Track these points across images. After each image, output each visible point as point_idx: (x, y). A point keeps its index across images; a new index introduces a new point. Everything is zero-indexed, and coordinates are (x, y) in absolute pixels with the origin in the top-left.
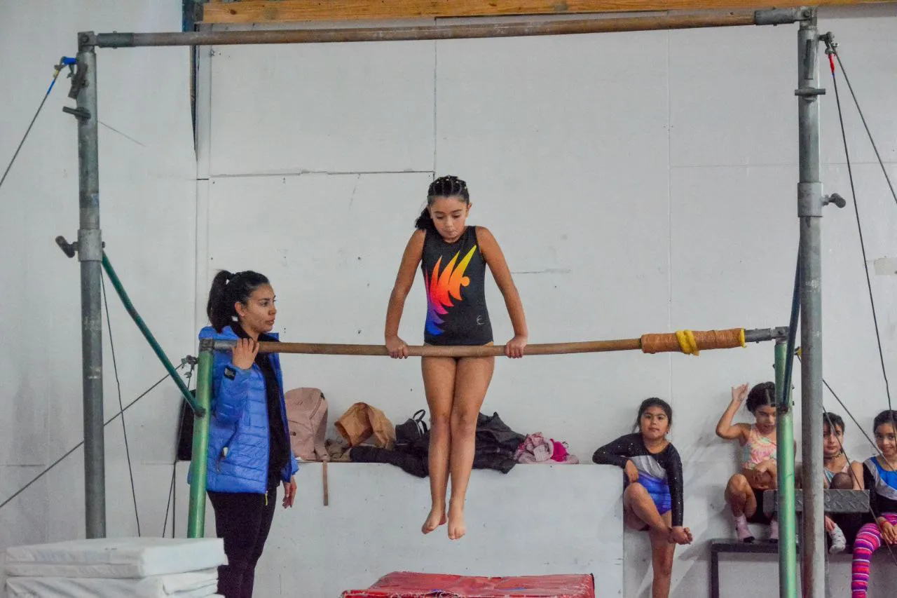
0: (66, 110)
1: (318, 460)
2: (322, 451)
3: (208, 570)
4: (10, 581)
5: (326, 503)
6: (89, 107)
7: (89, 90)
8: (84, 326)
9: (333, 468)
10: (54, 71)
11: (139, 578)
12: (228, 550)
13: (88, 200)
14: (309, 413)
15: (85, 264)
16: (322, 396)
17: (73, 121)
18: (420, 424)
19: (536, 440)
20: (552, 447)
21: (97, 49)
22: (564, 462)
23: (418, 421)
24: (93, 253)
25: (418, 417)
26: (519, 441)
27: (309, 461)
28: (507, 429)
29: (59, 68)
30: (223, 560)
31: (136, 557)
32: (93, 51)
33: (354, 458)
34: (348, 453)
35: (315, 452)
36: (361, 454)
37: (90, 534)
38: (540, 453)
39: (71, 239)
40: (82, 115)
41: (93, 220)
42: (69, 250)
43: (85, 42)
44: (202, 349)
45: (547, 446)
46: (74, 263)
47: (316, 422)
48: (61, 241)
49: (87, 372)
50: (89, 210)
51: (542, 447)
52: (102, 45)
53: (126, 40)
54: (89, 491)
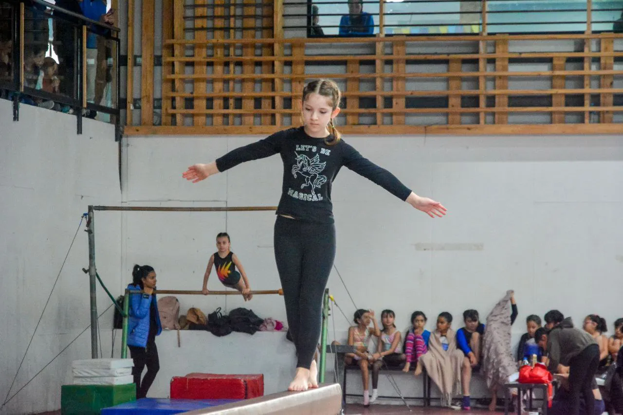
0: (85, 230)
1: (175, 329)
2: (177, 325)
3: (128, 368)
4: (74, 370)
5: (179, 346)
6: (92, 229)
7: (91, 224)
8: (91, 295)
9: (182, 332)
10: (81, 218)
11: (109, 369)
12: (134, 362)
13: (92, 257)
14: (171, 308)
15: (91, 276)
16: (177, 300)
17: (87, 233)
18: (219, 313)
19: (269, 321)
20: (275, 323)
21: (94, 211)
22: (280, 331)
23: (218, 312)
24: (93, 273)
25: (218, 310)
26: (261, 322)
27: (172, 329)
28: (256, 316)
29: (83, 217)
30: (133, 365)
31: (109, 363)
32: (92, 212)
33: (190, 328)
34: (188, 326)
35: (174, 325)
36: (193, 327)
37: (93, 357)
38: (269, 327)
39: (87, 268)
40: (90, 232)
41: (93, 263)
42: (86, 271)
43: (91, 208)
44: (126, 293)
45: (272, 323)
46: (88, 275)
47: (174, 312)
48: (84, 269)
49: (92, 309)
50: (92, 260)
51: (271, 324)
52: (96, 210)
53: (102, 208)
54: (92, 343)
